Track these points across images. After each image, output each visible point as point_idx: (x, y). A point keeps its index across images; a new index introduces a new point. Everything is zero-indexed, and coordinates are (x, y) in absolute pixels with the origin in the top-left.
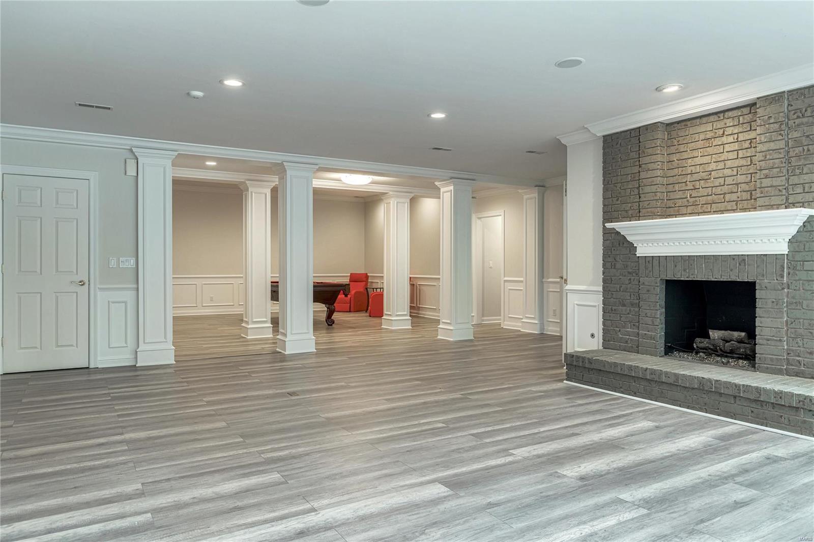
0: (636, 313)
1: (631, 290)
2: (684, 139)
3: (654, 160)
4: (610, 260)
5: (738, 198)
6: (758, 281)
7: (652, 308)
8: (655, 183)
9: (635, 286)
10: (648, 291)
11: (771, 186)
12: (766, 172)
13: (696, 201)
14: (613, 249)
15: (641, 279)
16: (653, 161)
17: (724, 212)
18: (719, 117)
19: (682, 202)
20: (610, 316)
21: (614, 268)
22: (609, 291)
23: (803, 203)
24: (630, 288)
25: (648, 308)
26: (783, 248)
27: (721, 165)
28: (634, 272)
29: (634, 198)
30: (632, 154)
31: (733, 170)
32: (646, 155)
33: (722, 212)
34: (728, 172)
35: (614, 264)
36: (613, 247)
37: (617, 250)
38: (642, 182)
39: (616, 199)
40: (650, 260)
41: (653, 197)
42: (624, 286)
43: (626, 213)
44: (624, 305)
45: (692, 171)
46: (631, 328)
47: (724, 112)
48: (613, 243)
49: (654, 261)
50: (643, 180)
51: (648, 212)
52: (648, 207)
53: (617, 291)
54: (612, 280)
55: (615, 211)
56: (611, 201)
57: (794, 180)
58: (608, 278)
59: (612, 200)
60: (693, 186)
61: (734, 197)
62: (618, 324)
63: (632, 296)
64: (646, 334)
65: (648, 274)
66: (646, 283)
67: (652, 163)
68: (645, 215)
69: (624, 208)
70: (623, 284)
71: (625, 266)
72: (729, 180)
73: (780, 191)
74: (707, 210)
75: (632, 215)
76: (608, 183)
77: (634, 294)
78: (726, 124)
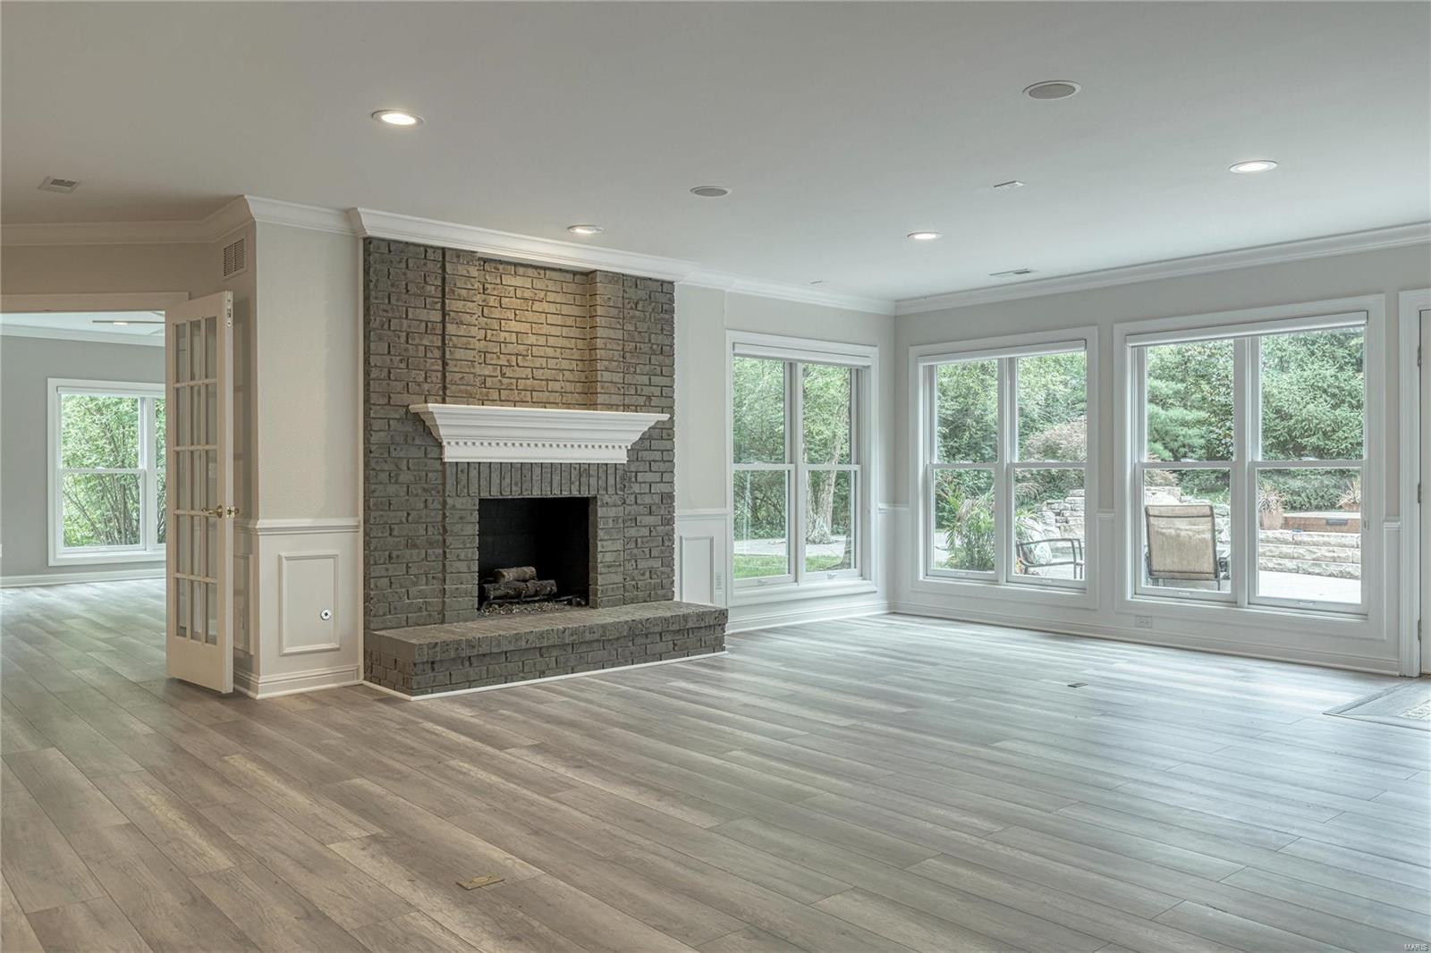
0: (437, 557)
1: (429, 520)
2: (494, 289)
3: (469, 308)
4: (386, 468)
5: (562, 388)
6: (598, 496)
7: (468, 545)
8: (472, 347)
9: (435, 512)
10: (461, 518)
11: (611, 382)
12: (606, 363)
13: (511, 383)
14: (392, 449)
15: (450, 501)
16: (468, 311)
17: (547, 405)
18: (539, 274)
19: (492, 382)
20: (387, 570)
21: (396, 482)
22: (386, 523)
23: (663, 408)
24: (427, 516)
25: (461, 546)
26: (621, 457)
27: (542, 341)
28: (433, 489)
29: (432, 363)
30: (428, 288)
31: (555, 351)
32: (456, 297)
33: (544, 404)
34: (550, 352)
35: (396, 475)
36: (393, 443)
37: (402, 450)
38: (451, 340)
39: (398, 358)
40: (465, 468)
41: (469, 368)
42: (413, 514)
43: (417, 387)
44: (415, 546)
45: (505, 339)
46: (427, 584)
47: (545, 269)
48: (392, 436)
49: (471, 469)
50: (453, 338)
51: (460, 391)
52: (461, 383)
53: (401, 523)
54: (390, 504)
55: (396, 380)
56: (389, 361)
57: (629, 379)
58: (384, 499)
59: (391, 360)
60: (508, 361)
61: (557, 386)
62: (402, 580)
63: (430, 529)
64: (457, 589)
65: (461, 490)
66: (458, 506)
67: (468, 313)
68: (457, 395)
69: (415, 378)
70: (412, 509)
71: (418, 478)
72: (552, 363)
73: (619, 389)
74: (524, 399)
75: (428, 391)
76: (383, 326)
77: (434, 527)
78: (547, 287)
